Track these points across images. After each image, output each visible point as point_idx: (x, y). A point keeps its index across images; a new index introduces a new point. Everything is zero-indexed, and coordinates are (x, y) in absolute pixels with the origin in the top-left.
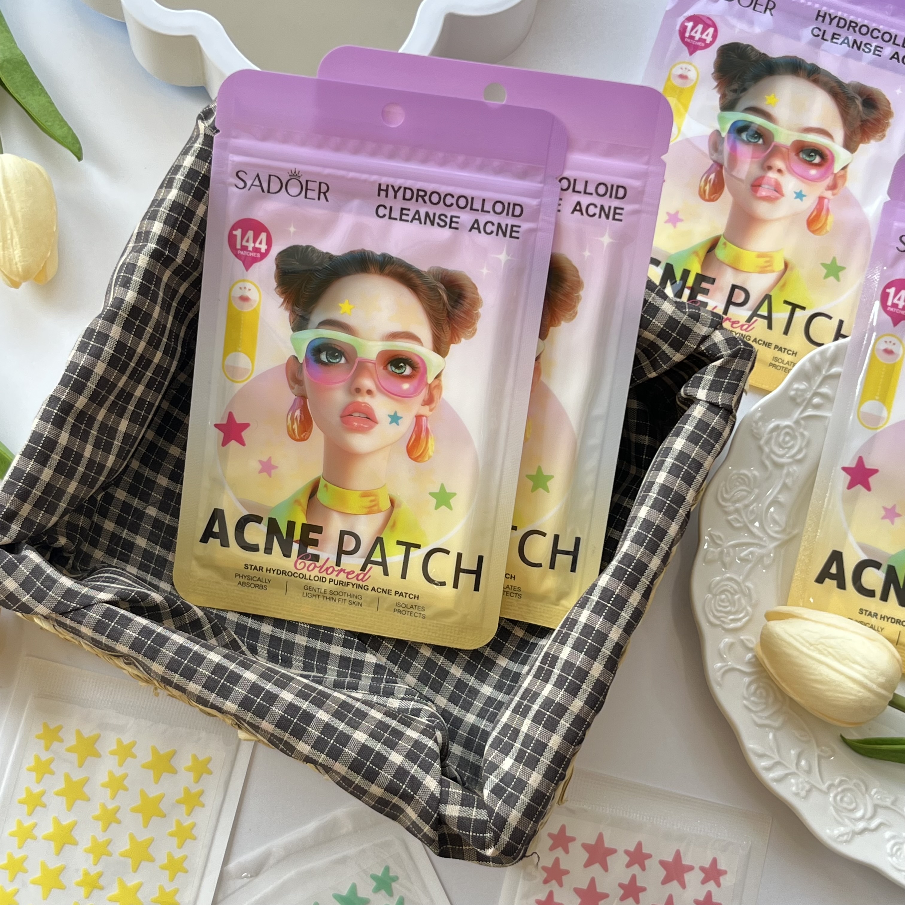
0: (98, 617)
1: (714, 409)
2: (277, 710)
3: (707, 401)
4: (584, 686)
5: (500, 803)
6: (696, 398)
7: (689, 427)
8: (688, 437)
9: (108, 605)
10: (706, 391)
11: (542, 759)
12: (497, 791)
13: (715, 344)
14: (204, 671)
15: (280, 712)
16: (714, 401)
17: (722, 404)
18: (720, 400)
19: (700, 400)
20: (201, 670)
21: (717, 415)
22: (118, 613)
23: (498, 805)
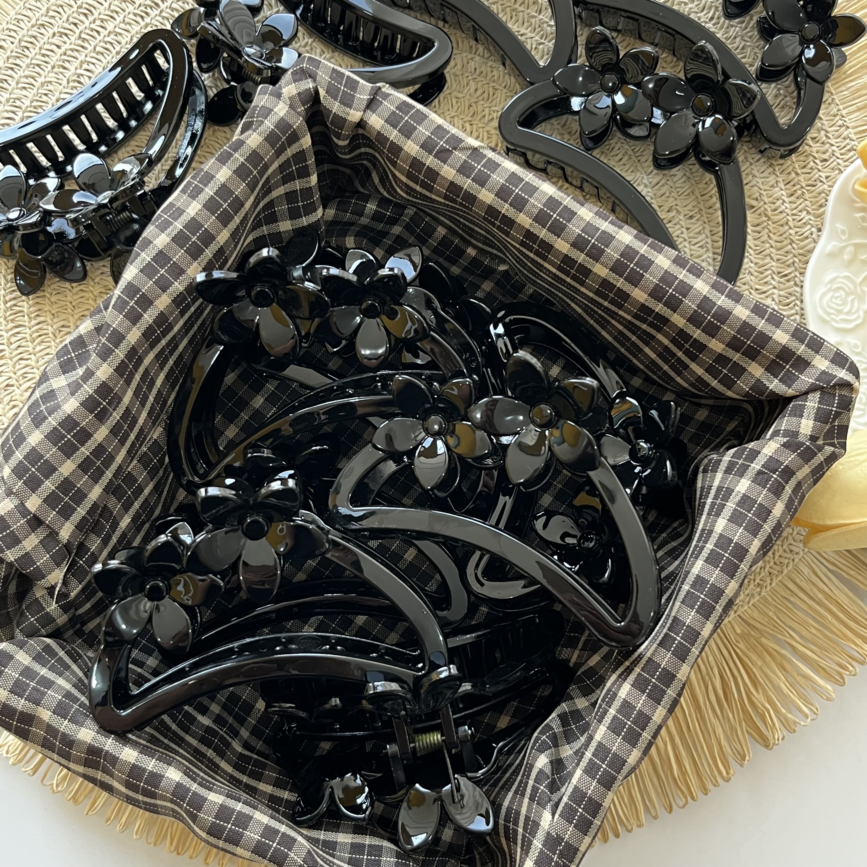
0: (571, 829)
1: (373, 106)
2: (690, 617)
3: (365, 111)
4: (681, 277)
5: (803, 377)
6: (359, 123)
7: (393, 135)
8: (406, 136)
9: (557, 816)
10: (352, 111)
11: (759, 328)
12: (788, 380)
13: (299, 94)
14: (641, 702)
15: (692, 614)
16: (365, 103)
17: (370, 95)
18: (365, 97)
19: (362, 119)
20: (639, 705)
21: (381, 102)
22: (566, 804)
23: (807, 379)
